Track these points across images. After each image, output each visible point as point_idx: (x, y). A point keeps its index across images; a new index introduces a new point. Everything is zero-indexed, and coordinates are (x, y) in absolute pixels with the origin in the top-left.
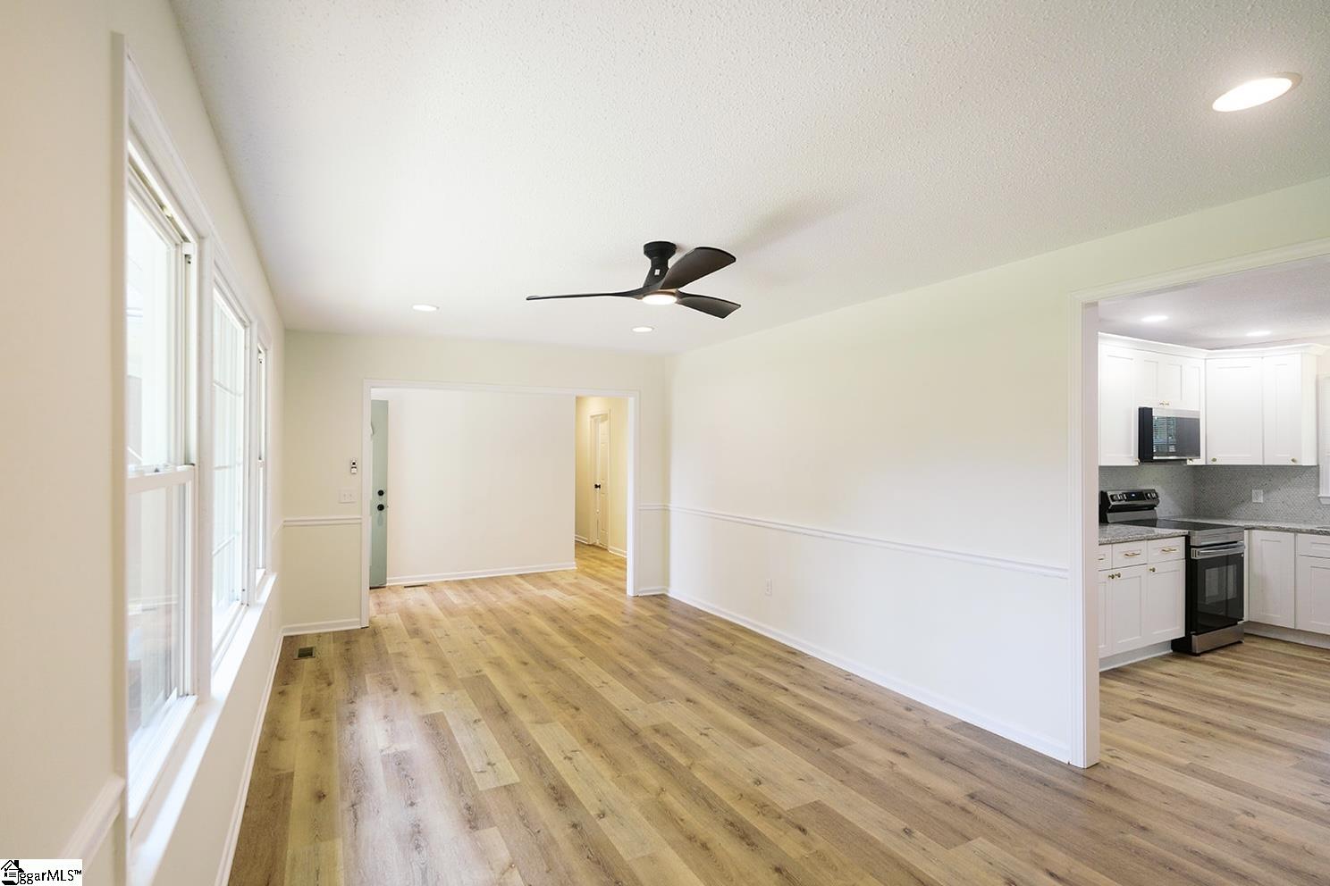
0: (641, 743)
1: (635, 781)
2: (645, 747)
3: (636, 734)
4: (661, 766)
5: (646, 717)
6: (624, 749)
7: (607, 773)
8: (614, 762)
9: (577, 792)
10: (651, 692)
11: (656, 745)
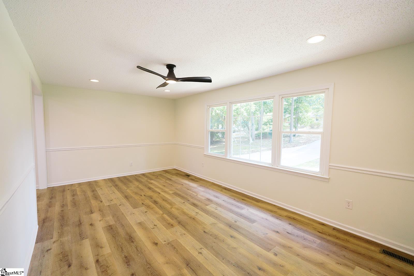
0: (177, 220)
1: (178, 209)
2: (176, 219)
3: (179, 223)
4: (171, 213)
5: (176, 231)
6: (182, 218)
7: (185, 210)
8: (184, 213)
9: (191, 206)
10: (175, 248)
11: (172, 220)
